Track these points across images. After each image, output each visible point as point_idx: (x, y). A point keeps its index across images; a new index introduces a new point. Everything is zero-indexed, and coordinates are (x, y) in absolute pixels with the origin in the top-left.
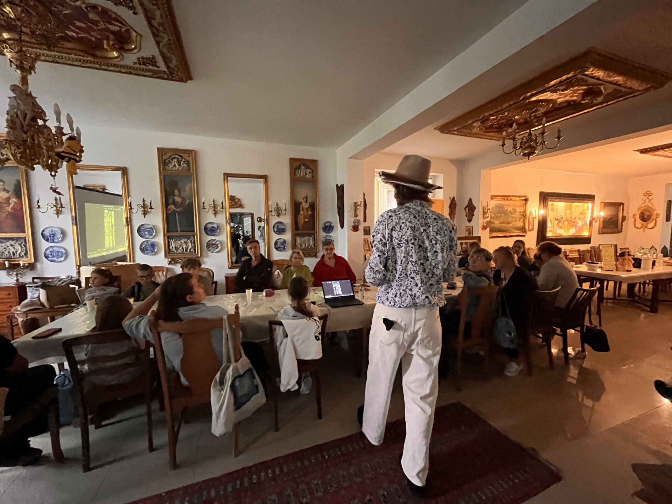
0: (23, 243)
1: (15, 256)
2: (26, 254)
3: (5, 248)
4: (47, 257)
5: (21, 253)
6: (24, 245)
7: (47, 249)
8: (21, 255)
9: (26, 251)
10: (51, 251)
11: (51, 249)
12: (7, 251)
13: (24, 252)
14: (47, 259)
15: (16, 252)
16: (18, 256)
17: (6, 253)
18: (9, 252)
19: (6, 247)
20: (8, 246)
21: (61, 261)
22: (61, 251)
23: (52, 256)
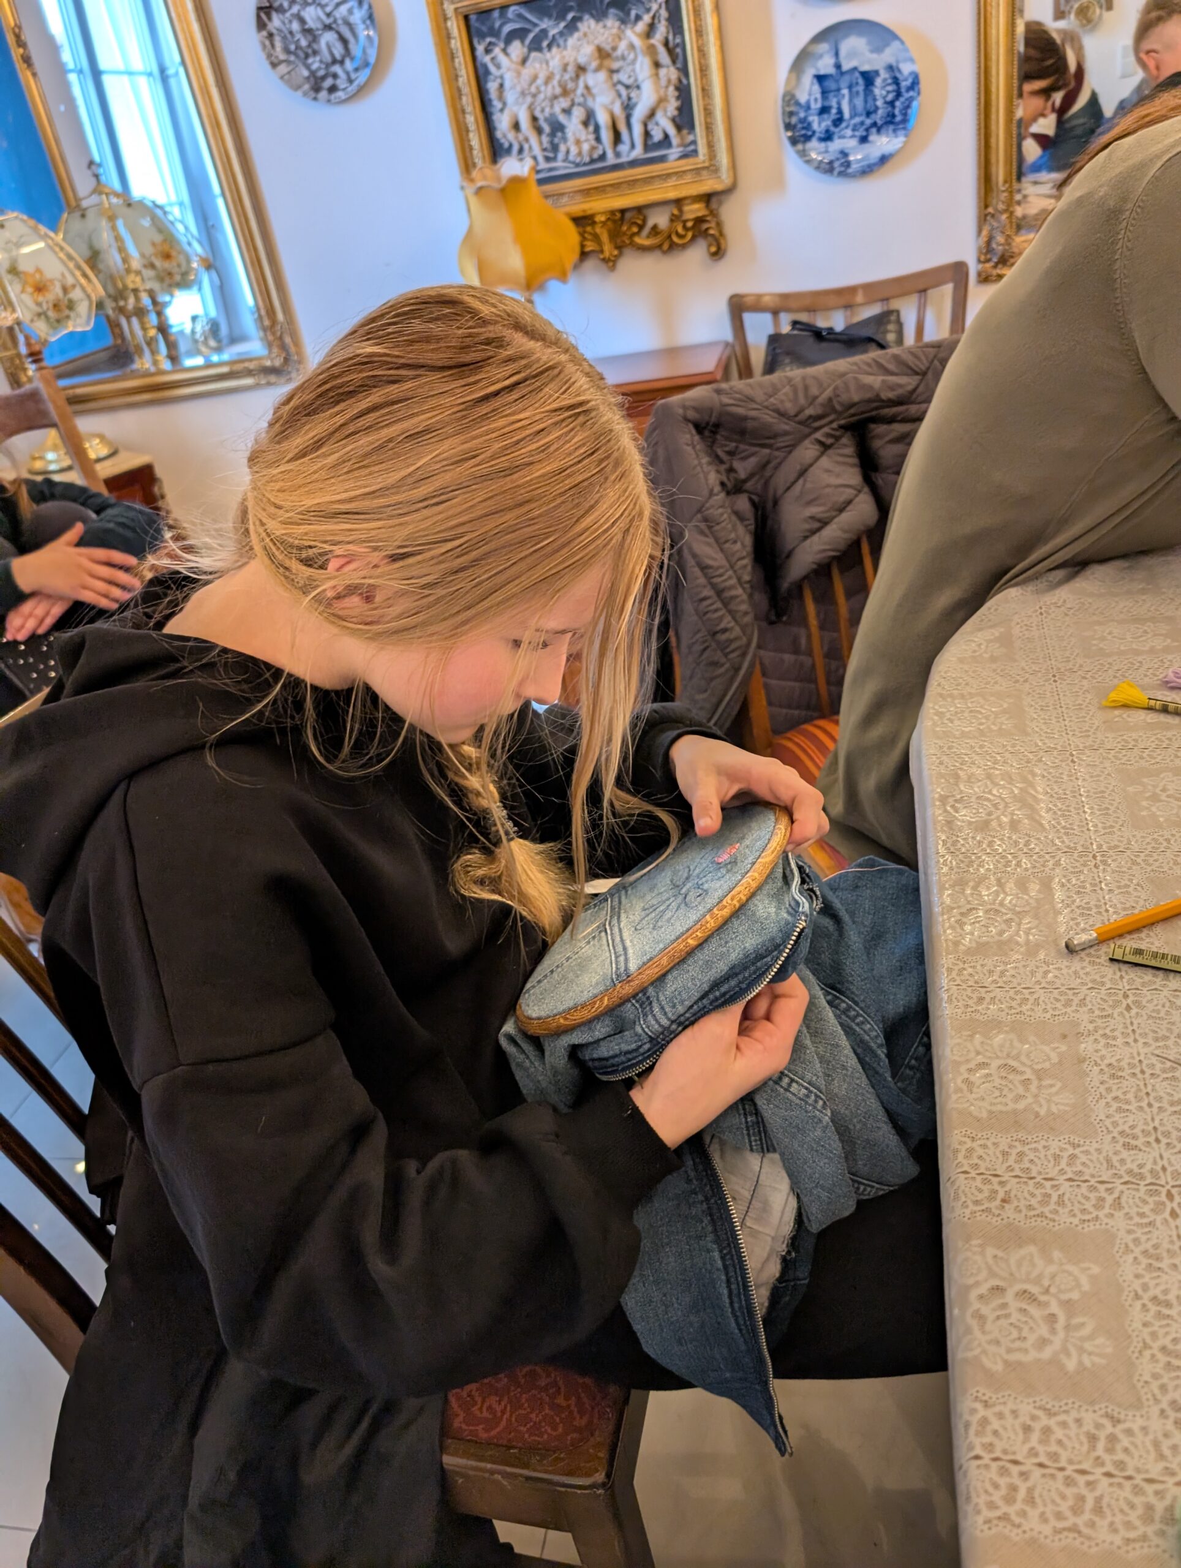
1: (624, 148)
3: (565, 92)
4: (798, 132)
5: (652, 114)
6: (666, 45)
7: (799, 62)
8: (657, 136)
9: (683, 92)
10: (820, 78)
11: (825, 65)
12: (578, 113)
13: (672, 107)
14: (803, 154)
16: (638, 152)
17: (574, 126)
18: (589, 119)
19: (569, 74)
20: (581, 69)
21: (884, 159)
22: (890, 68)
23: (829, 123)
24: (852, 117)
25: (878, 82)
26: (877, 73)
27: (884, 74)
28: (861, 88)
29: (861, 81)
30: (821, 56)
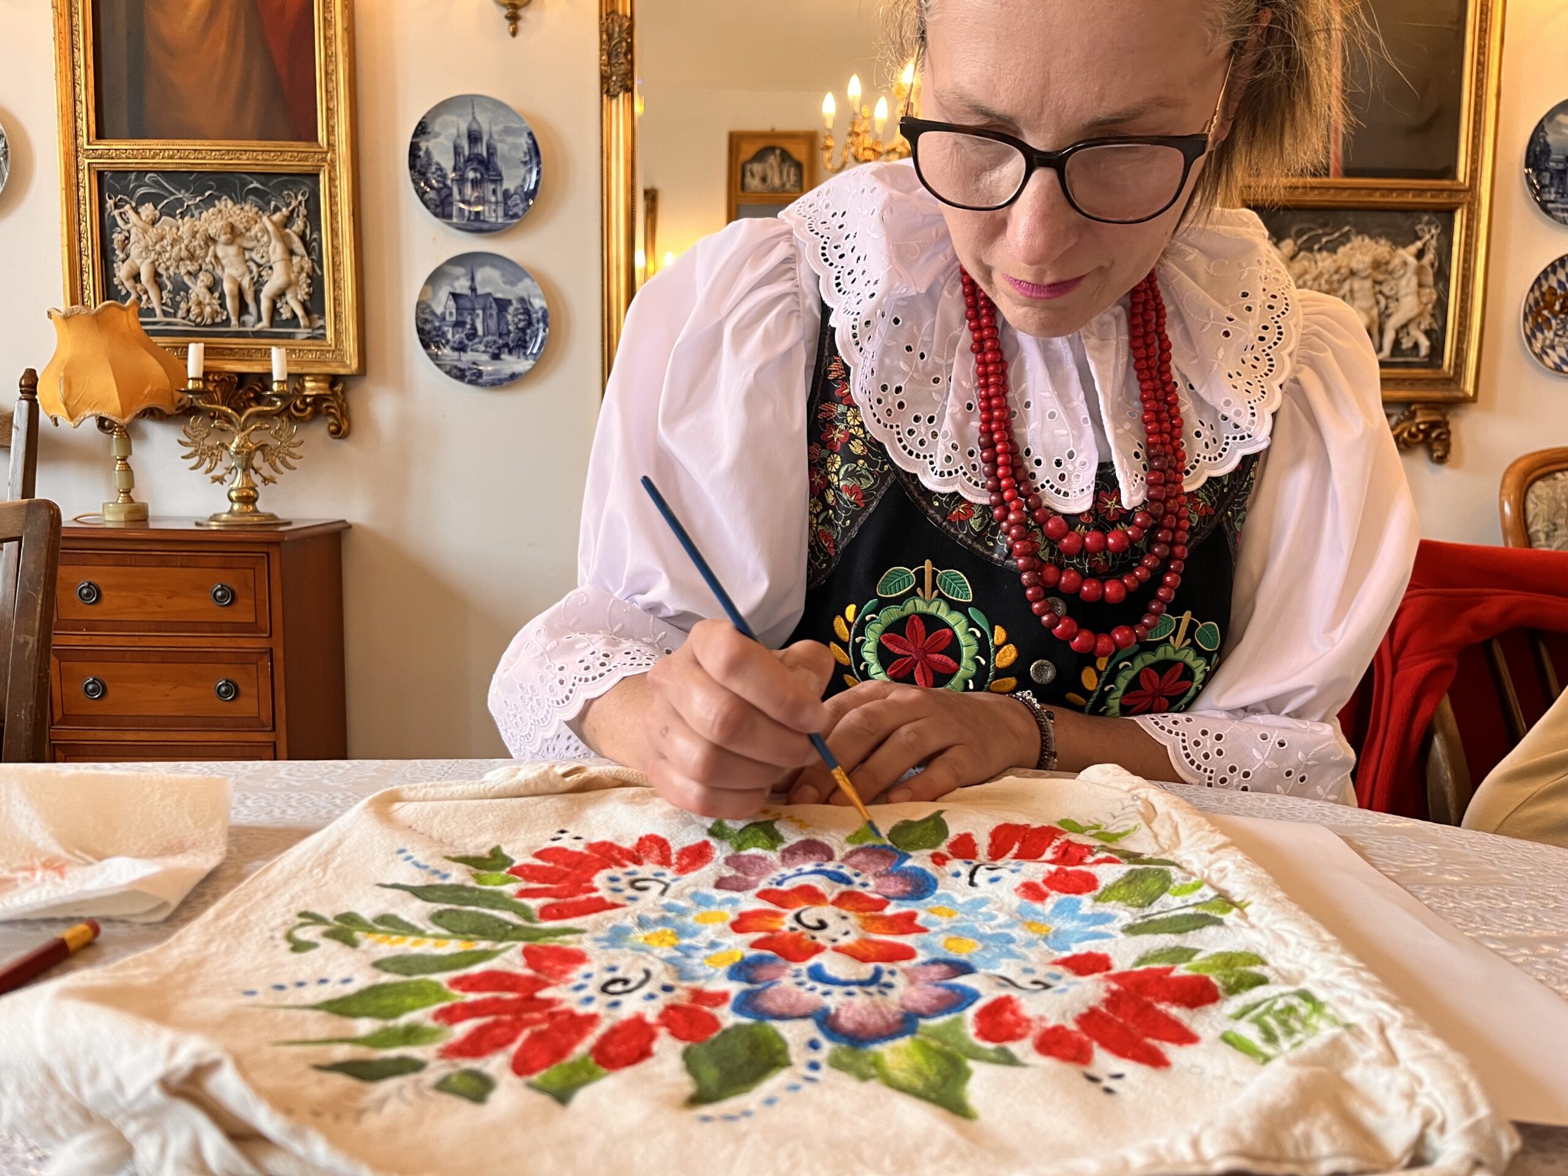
0: (299, 224)
1: (250, 319)
2: (314, 305)
4: (429, 337)
5: (281, 294)
6: (302, 237)
7: (435, 278)
9: (316, 282)
10: (455, 296)
11: (462, 286)
13: (303, 292)
14: (434, 358)
15: (258, 285)
19: (198, 241)
21: (513, 376)
22: (522, 300)
23: (463, 336)
24: (484, 335)
25: (511, 309)
26: (509, 302)
27: (515, 304)
28: (494, 312)
29: (494, 305)
30: (458, 278)
